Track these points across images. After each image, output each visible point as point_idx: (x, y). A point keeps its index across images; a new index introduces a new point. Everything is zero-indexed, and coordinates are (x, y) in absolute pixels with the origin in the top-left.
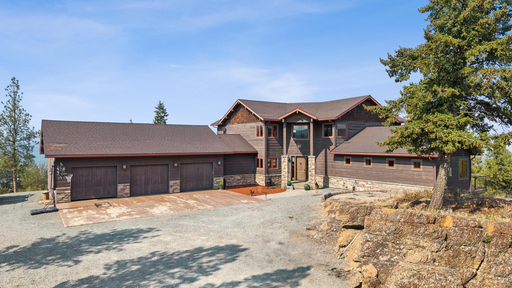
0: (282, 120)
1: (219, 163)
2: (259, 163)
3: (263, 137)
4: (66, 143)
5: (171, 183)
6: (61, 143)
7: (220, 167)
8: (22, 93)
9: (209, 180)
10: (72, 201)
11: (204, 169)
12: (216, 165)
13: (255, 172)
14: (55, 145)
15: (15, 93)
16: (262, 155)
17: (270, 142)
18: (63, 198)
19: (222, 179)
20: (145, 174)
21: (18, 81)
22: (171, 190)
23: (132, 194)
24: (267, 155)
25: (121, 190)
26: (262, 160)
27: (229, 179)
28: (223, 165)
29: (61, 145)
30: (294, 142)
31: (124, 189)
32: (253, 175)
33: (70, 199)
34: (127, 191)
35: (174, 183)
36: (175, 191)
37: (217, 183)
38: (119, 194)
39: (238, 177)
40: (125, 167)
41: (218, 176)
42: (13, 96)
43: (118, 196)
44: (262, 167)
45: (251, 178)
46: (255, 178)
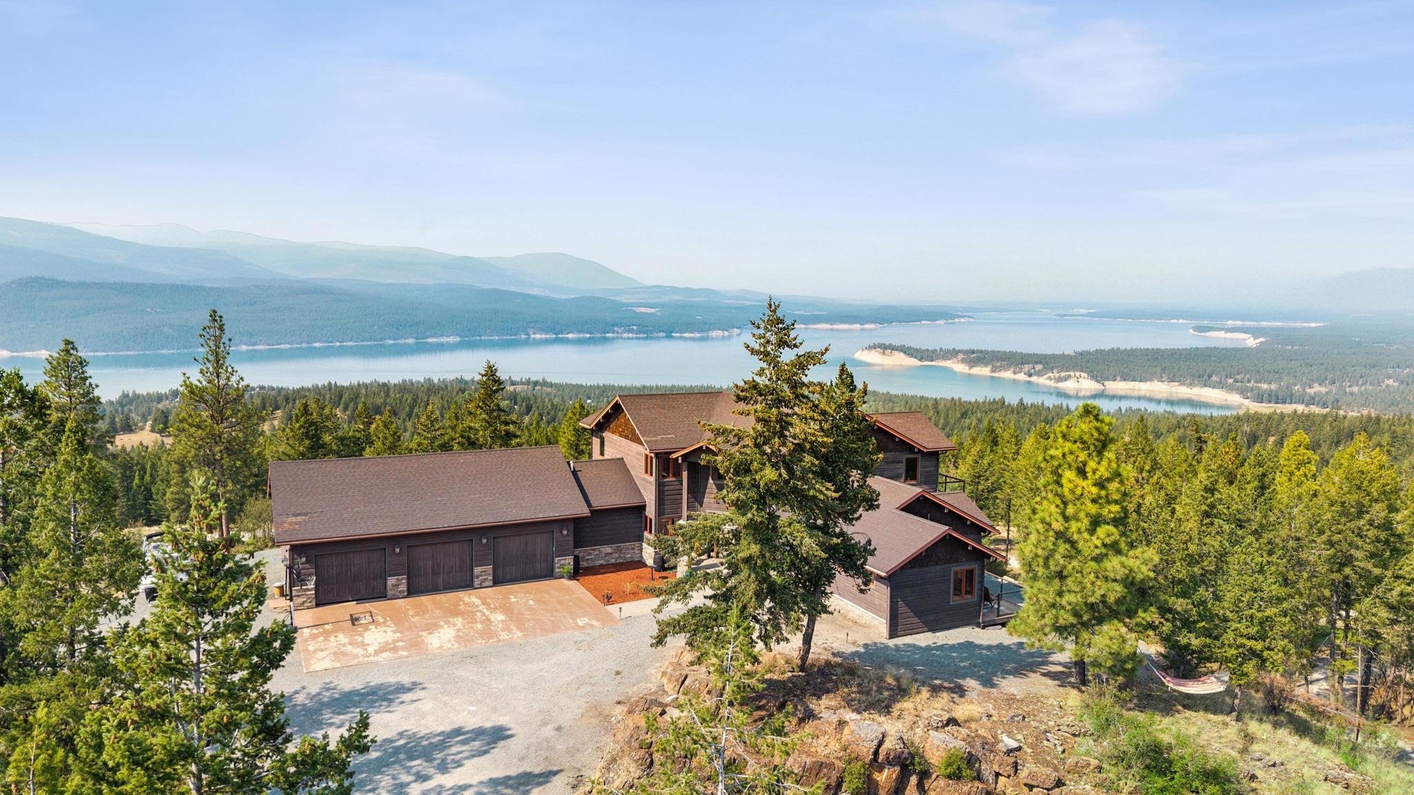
0: (677, 458)
1: (565, 532)
2: (645, 524)
3: (652, 479)
4: (306, 514)
5: (477, 570)
6: (299, 515)
7: (567, 538)
8: (230, 340)
9: (547, 561)
10: (317, 605)
11: (538, 542)
12: (559, 535)
13: (640, 539)
14: (289, 520)
15: (218, 339)
16: (651, 512)
17: (666, 488)
18: (304, 602)
19: (569, 560)
20: (433, 557)
21: (221, 317)
22: (476, 582)
23: (412, 592)
24: (660, 511)
25: (393, 585)
26: (651, 520)
27: (590, 554)
28: (572, 535)
29: (299, 518)
30: (714, 487)
31: (397, 585)
32: (637, 544)
33: (314, 603)
34: (403, 587)
35: (483, 572)
36: (484, 584)
37: (562, 566)
38: (390, 593)
39: (607, 549)
40: (398, 550)
41: (563, 554)
42: (214, 348)
43: (389, 597)
44: (651, 532)
45: (633, 549)
46: (641, 550)
